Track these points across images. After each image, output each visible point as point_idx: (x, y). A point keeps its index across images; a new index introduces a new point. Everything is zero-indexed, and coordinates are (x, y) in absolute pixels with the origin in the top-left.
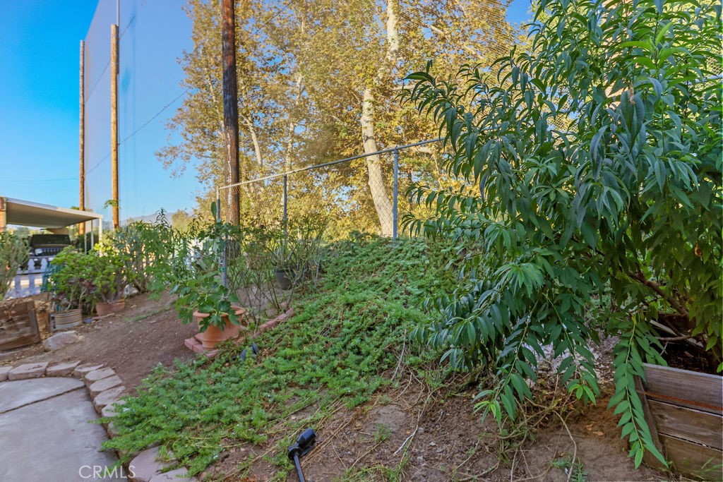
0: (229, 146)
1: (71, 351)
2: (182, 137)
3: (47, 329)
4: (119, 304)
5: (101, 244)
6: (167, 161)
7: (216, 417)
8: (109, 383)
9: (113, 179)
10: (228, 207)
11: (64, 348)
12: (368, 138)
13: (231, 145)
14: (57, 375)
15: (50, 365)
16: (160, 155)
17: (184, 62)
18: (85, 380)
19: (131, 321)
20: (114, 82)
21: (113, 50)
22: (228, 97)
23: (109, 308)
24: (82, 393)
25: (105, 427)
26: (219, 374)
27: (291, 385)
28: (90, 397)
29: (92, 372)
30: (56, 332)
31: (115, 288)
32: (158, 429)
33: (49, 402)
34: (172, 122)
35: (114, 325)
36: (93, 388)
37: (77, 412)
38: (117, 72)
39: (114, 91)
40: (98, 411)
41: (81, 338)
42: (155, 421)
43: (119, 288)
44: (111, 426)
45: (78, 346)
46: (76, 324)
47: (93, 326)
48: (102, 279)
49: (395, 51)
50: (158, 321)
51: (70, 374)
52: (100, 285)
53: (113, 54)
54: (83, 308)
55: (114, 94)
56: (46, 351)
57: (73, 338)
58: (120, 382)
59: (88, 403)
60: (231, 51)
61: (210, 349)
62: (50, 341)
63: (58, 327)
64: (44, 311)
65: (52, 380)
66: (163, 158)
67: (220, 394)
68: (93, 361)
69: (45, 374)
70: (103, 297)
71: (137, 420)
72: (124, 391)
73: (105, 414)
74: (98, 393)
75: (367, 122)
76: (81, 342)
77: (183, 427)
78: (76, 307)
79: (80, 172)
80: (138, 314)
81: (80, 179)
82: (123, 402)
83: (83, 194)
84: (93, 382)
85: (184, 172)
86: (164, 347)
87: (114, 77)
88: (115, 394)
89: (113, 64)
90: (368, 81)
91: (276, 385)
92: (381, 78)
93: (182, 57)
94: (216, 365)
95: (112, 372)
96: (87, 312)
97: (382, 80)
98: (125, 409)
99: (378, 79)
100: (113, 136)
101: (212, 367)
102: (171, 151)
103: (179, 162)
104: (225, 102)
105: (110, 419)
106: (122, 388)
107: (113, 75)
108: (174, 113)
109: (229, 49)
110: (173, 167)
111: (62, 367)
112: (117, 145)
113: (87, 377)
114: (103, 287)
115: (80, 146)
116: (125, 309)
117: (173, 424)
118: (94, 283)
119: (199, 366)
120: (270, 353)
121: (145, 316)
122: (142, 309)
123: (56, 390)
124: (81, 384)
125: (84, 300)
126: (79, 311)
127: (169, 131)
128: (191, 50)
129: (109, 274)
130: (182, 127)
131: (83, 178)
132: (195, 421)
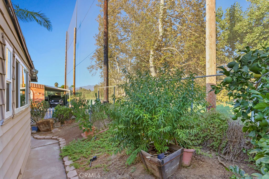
0: (105, 71)
1: (57, 133)
2: (95, 62)
3: (53, 127)
4: (70, 121)
5: (69, 99)
6: (91, 70)
7: (81, 152)
8: (63, 142)
9: (73, 78)
10: (104, 91)
11: (56, 133)
12: (151, 67)
13: (106, 71)
14: (54, 139)
15: (52, 137)
16: (88, 68)
17: (96, 38)
18: (59, 141)
19: (71, 127)
20: (74, 46)
21: (74, 35)
22: (105, 55)
23: (67, 122)
24: (58, 144)
25: (61, 151)
26: (86, 143)
27: (99, 147)
28: (59, 145)
29: (61, 139)
30: (55, 128)
31: (69, 117)
32: (69, 152)
33: (52, 145)
34: (92, 57)
35: (67, 128)
36: (60, 143)
37: (56, 148)
38: (76, 43)
39: (75, 49)
40: (60, 148)
41: (59, 130)
42: (69, 151)
43: (70, 117)
44: (62, 151)
45: (59, 132)
46: (59, 126)
47: (63, 128)
48: (66, 115)
49: (162, 36)
50: (77, 128)
51: (56, 139)
52: (65, 116)
53: (74, 37)
54: (61, 122)
55: (74, 50)
56: (52, 133)
57: (58, 130)
58: (66, 142)
59: (59, 146)
60: (106, 40)
61: (86, 137)
62: (53, 131)
63: (55, 127)
64: (52, 123)
65: (53, 140)
66: (89, 69)
67: (84, 148)
68: (61, 137)
69: (51, 139)
70: (66, 119)
71: (66, 150)
72: (66, 145)
73: (61, 149)
74: (61, 144)
75: (151, 61)
76: (60, 132)
77: (74, 153)
78: (59, 122)
79: (65, 74)
80: (73, 125)
81: (65, 76)
82: (65, 147)
83: (66, 81)
84: (60, 142)
85: (96, 74)
86: (77, 135)
87: (74, 45)
88: (64, 145)
89: (74, 41)
90: (151, 47)
91: (95, 147)
92: (156, 45)
93: (95, 36)
94: (86, 141)
95: (64, 140)
96: (62, 123)
97: (157, 46)
98: (65, 148)
99: (155, 46)
100: (74, 64)
101: (85, 141)
102: (92, 67)
103: (94, 71)
104: (104, 57)
105: (62, 150)
106: (66, 144)
107: (74, 44)
108: (93, 55)
109: (106, 39)
110: (93, 72)
111: (55, 137)
112: (75, 66)
113: (59, 140)
114: (66, 117)
115: (65, 66)
116: (72, 123)
117: (72, 152)
118: (64, 116)
119: (82, 141)
120: (98, 139)
121: (75, 126)
122: (75, 124)
123: (53, 142)
124: (58, 142)
125: (61, 120)
126: (60, 123)
127: (91, 60)
128: (98, 34)
129: (67, 113)
130: (95, 59)
131: (66, 76)
132: (77, 152)
